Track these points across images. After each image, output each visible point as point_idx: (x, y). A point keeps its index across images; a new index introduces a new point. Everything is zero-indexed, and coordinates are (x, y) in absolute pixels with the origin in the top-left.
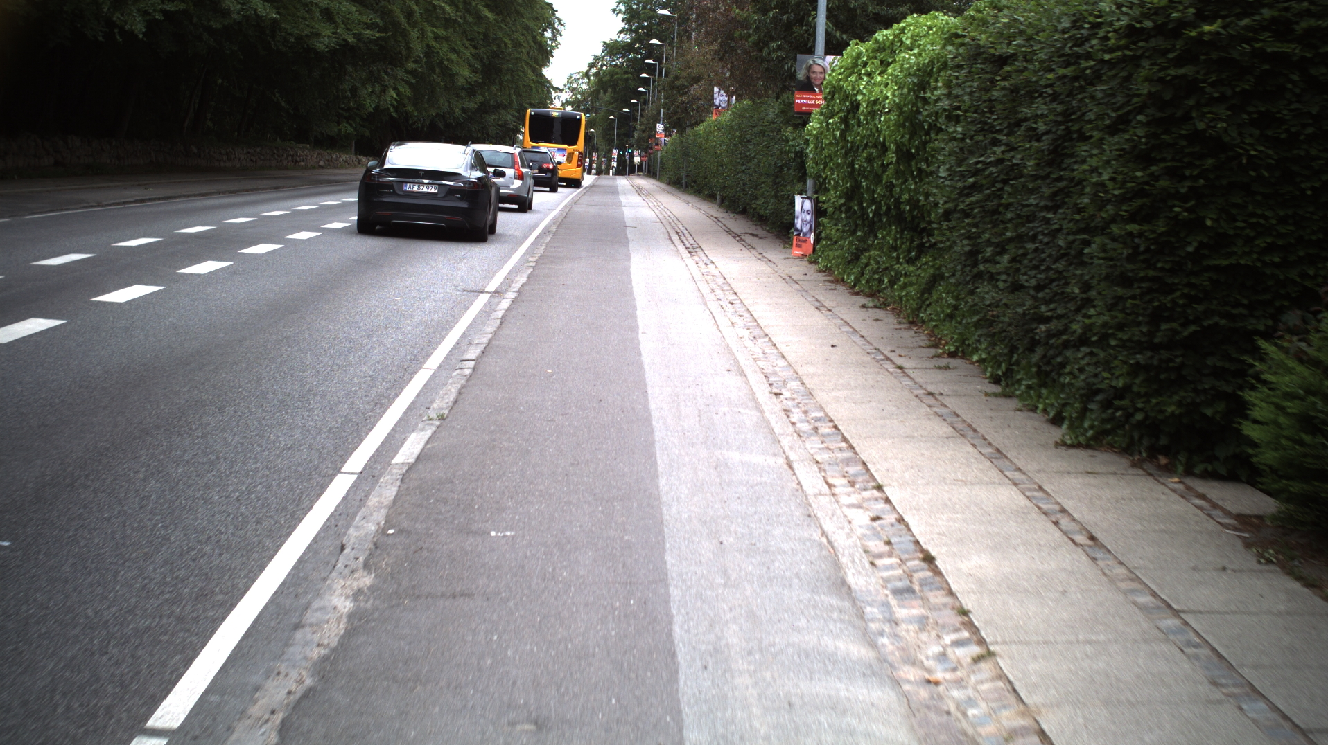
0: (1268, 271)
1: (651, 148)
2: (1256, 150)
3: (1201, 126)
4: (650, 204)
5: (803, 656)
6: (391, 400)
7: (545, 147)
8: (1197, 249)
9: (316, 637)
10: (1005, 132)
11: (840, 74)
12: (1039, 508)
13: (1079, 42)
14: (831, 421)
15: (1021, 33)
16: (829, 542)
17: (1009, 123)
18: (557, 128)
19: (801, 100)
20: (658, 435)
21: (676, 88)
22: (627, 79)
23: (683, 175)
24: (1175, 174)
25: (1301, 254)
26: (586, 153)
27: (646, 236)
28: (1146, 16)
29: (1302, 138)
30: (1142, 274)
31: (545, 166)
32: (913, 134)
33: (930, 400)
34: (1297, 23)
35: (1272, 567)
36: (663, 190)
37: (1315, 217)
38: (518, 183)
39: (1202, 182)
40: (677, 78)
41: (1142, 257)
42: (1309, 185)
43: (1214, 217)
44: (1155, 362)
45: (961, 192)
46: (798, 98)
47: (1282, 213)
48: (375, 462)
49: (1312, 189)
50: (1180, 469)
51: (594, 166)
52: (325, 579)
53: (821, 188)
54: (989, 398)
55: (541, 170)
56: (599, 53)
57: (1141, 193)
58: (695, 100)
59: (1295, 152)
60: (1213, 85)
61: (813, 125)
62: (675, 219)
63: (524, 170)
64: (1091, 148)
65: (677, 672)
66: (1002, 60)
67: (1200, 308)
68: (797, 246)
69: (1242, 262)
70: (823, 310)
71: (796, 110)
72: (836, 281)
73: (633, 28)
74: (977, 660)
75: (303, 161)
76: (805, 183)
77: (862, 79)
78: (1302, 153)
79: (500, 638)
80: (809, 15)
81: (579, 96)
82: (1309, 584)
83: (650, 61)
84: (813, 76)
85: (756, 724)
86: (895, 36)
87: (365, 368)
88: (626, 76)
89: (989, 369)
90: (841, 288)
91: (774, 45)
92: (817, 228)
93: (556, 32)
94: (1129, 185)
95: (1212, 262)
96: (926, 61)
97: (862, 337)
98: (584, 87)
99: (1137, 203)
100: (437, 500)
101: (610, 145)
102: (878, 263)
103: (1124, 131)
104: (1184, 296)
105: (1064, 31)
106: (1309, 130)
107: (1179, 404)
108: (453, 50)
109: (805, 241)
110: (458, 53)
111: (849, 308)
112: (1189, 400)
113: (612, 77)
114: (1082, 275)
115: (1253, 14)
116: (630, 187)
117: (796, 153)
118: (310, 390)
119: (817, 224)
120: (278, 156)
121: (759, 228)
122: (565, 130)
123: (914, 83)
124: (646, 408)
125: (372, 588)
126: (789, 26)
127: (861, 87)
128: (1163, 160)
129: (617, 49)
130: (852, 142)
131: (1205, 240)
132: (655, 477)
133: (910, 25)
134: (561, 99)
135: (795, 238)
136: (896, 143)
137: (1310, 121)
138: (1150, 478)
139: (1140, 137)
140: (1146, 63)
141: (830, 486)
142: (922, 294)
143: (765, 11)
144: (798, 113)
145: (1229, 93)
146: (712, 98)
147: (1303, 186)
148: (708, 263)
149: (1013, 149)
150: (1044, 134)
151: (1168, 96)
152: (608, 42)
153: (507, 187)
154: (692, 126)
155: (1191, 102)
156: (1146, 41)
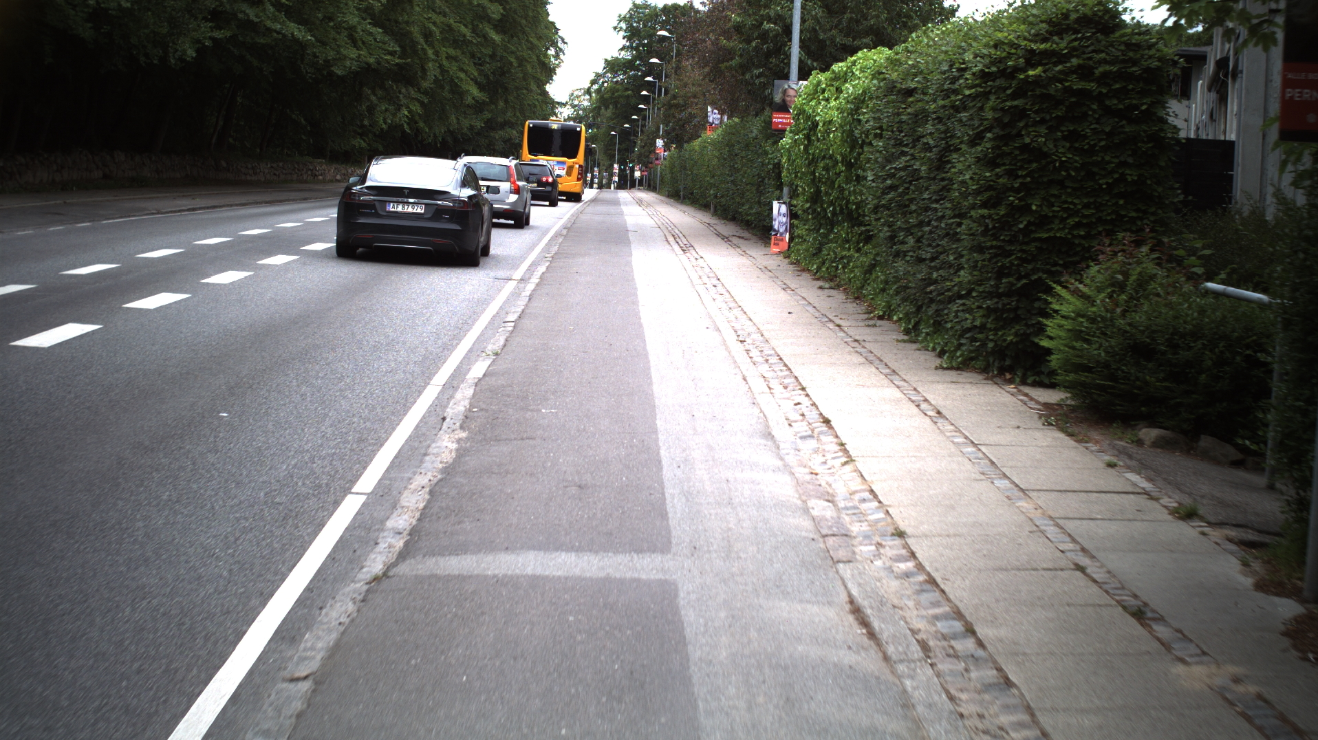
0: (1077, 241)
1: (651, 163)
2: (1066, 157)
3: (1027, 140)
4: (650, 213)
5: (738, 463)
6: (454, 347)
7: (544, 160)
8: (1026, 226)
9: (439, 459)
10: (910, 145)
11: (804, 99)
12: (909, 399)
13: (954, 80)
14: (778, 356)
15: (921, 72)
16: (764, 415)
17: (913, 139)
18: (557, 142)
19: (778, 119)
20: (652, 363)
21: (672, 106)
22: (628, 97)
23: (681, 187)
24: (1011, 174)
25: (1100, 229)
26: (587, 168)
27: (645, 237)
28: (993, 63)
29: (1097, 148)
30: (989, 244)
31: (544, 179)
32: (852, 148)
33: (856, 344)
34: (1097, 68)
35: (1051, 427)
36: (662, 201)
37: (1109, 204)
38: (513, 198)
39: (1029, 179)
40: (674, 97)
41: (991, 233)
42: (1104, 181)
43: (1038, 203)
44: (1000, 306)
45: (884, 190)
46: (776, 118)
47: (1085, 201)
48: (452, 380)
49: (1107, 183)
50: (1018, 380)
51: (596, 180)
52: (436, 435)
53: (794, 194)
54: (899, 343)
55: (540, 183)
56: (600, 70)
57: (989, 188)
58: (692, 116)
59: (1094, 158)
60: (1036, 112)
61: (786, 141)
62: (672, 225)
63: (521, 184)
64: (960, 157)
65: (662, 468)
66: (910, 92)
67: (1030, 267)
68: (775, 244)
69: (1058, 235)
70: (789, 291)
71: (773, 127)
72: (803, 270)
73: (634, 45)
74: (846, 463)
75: (321, 175)
76: (782, 190)
77: (820, 103)
78: (1099, 159)
79: (554, 455)
80: (786, 45)
81: (581, 112)
82: (1070, 435)
83: (649, 79)
84: (788, 99)
85: (707, 488)
86: (848, 68)
87: (429, 328)
88: (626, 93)
89: (904, 325)
90: (806, 275)
91: (756, 72)
92: (791, 228)
93: (559, 51)
94: (981, 182)
95: (1038, 235)
96: (861, 92)
97: (814, 307)
98: (586, 104)
99: (986, 195)
100: (503, 395)
101: (611, 159)
102: (835, 253)
103: (980, 144)
104: (1017, 258)
105: (944, 73)
106: (1103, 143)
107: (1016, 335)
108: (461, 70)
109: (782, 240)
110: (466, 72)
111: (809, 289)
112: (1022, 332)
113: (613, 94)
114: (957, 248)
115: (1066, 62)
116: (632, 200)
117: (775, 165)
118: (393, 340)
119: (792, 226)
120: (299, 170)
121: (745, 231)
122: (565, 142)
123: (852, 109)
124: (645, 349)
125: (467, 438)
126: (768, 54)
127: (819, 111)
128: (1004, 164)
129: (618, 66)
130: (813, 154)
131: (1032, 220)
132: (651, 384)
133: (860, 59)
134: (563, 115)
135: (773, 237)
136: (841, 154)
137: (1105, 137)
138: (996, 386)
139: (988, 149)
140: (993, 98)
141: (770, 388)
142: (865, 274)
143: (749, 42)
144: (776, 130)
145: (1048, 117)
146: (707, 116)
147: (1101, 182)
148: (698, 257)
149: (913, 157)
150: (934, 147)
151: (1006, 120)
152: (609, 59)
153: (503, 202)
154: (688, 142)
155: (1021, 124)
156: (994, 81)
